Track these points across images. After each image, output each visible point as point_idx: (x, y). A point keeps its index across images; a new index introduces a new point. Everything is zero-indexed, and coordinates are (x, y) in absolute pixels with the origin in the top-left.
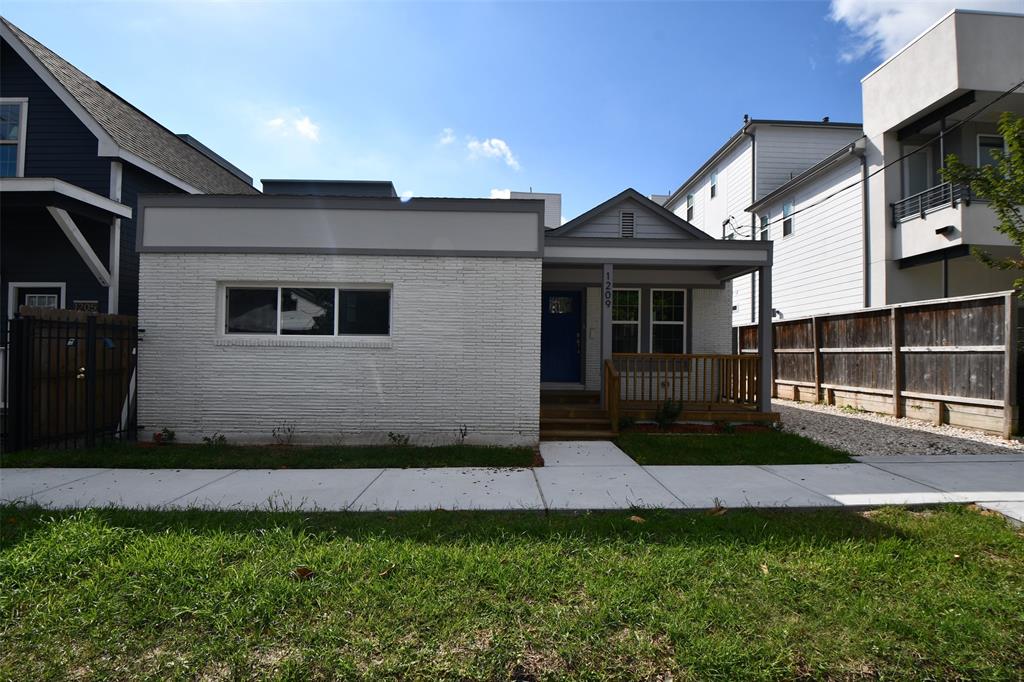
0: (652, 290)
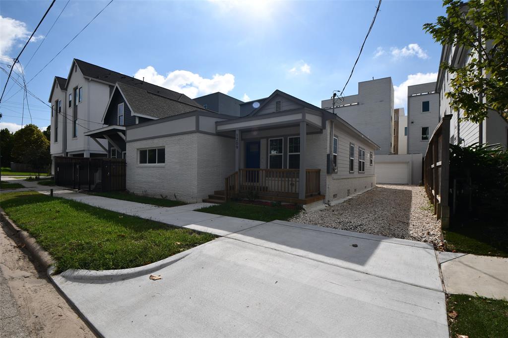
0: (288, 138)
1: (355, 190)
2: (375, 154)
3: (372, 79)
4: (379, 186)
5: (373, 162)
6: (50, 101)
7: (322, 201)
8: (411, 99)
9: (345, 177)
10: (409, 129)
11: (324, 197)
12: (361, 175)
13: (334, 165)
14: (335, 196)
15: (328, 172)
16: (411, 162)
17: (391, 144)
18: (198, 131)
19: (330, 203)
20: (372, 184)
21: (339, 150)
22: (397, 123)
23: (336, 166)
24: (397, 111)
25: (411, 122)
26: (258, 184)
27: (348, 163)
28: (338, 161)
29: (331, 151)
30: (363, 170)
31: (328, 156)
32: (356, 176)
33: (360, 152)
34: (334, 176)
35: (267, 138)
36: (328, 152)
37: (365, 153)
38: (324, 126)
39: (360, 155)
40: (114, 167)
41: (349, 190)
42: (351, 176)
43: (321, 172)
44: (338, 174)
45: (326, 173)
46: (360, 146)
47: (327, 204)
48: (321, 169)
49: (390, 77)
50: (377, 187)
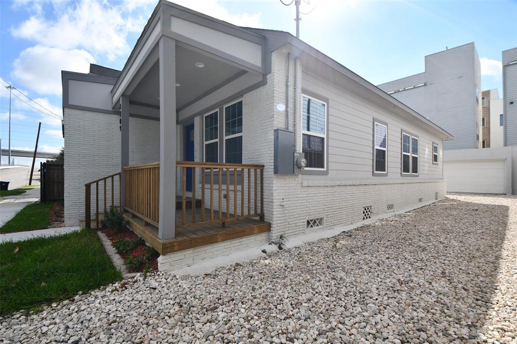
0: (225, 106)
1: (391, 206)
2: (444, 147)
4: (452, 197)
5: (440, 160)
8: (510, 69)
10: (506, 117)
12: (408, 179)
14: (313, 222)
15: (276, 170)
16: (509, 161)
17: (478, 136)
19: (283, 241)
20: (436, 193)
21: (332, 127)
22: (487, 110)
24: (486, 94)
25: (509, 103)
27: (368, 156)
28: (330, 150)
30: (414, 172)
31: (276, 133)
32: (394, 181)
35: (200, 113)
37: (420, 143)
39: (404, 145)
41: (367, 209)
42: (379, 180)
43: (264, 170)
44: (328, 175)
45: (273, 173)
46: (403, 128)
47: (276, 244)
48: (265, 164)
49: (473, 42)
50: (447, 199)
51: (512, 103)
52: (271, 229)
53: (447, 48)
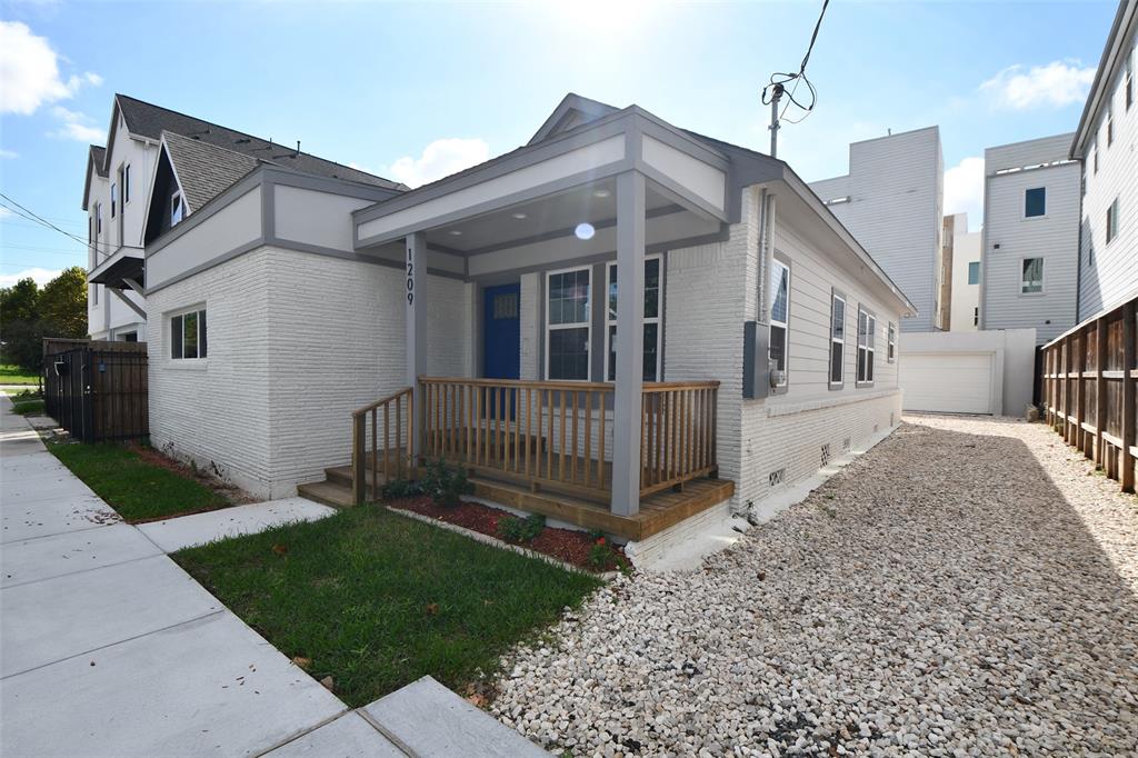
0: (609, 264)
1: (847, 443)
2: (902, 330)
3: (887, 134)
4: (912, 420)
5: (895, 353)
6: (85, 207)
7: (722, 507)
8: (996, 182)
9: (812, 404)
10: (986, 267)
11: (730, 488)
12: (864, 394)
13: (773, 363)
14: (775, 477)
15: (749, 392)
16: (1000, 354)
17: (936, 303)
18: (270, 239)
19: (752, 511)
20: (892, 415)
21: (793, 309)
22: (948, 253)
23: (781, 367)
24: (949, 221)
25: (992, 245)
26: (513, 427)
27: (825, 355)
28: (792, 349)
29: (760, 311)
30: (870, 378)
31: (750, 328)
32: (851, 398)
33: (861, 319)
34: (772, 403)
35: (540, 269)
36: (750, 314)
37: (877, 326)
38: (734, 211)
39: (861, 332)
40: (102, 368)
41: (825, 449)
42: (836, 397)
43: (719, 391)
44: (787, 395)
45: (741, 397)
46: (862, 302)
47: (743, 516)
48: (721, 380)
49: (937, 127)
50: (906, 425)
51: (997, 246)
52: (736, 491)
53: (889, 130)
